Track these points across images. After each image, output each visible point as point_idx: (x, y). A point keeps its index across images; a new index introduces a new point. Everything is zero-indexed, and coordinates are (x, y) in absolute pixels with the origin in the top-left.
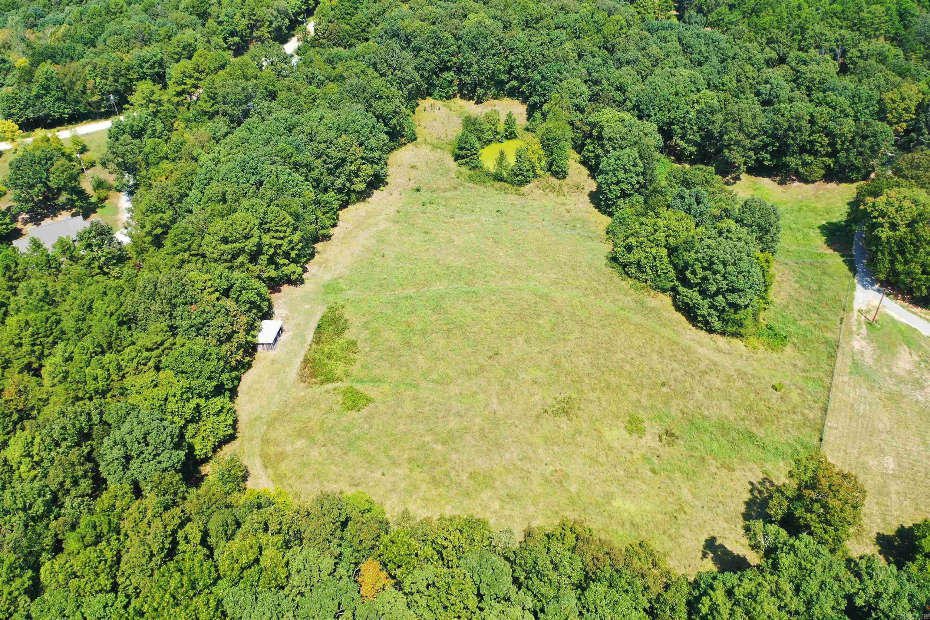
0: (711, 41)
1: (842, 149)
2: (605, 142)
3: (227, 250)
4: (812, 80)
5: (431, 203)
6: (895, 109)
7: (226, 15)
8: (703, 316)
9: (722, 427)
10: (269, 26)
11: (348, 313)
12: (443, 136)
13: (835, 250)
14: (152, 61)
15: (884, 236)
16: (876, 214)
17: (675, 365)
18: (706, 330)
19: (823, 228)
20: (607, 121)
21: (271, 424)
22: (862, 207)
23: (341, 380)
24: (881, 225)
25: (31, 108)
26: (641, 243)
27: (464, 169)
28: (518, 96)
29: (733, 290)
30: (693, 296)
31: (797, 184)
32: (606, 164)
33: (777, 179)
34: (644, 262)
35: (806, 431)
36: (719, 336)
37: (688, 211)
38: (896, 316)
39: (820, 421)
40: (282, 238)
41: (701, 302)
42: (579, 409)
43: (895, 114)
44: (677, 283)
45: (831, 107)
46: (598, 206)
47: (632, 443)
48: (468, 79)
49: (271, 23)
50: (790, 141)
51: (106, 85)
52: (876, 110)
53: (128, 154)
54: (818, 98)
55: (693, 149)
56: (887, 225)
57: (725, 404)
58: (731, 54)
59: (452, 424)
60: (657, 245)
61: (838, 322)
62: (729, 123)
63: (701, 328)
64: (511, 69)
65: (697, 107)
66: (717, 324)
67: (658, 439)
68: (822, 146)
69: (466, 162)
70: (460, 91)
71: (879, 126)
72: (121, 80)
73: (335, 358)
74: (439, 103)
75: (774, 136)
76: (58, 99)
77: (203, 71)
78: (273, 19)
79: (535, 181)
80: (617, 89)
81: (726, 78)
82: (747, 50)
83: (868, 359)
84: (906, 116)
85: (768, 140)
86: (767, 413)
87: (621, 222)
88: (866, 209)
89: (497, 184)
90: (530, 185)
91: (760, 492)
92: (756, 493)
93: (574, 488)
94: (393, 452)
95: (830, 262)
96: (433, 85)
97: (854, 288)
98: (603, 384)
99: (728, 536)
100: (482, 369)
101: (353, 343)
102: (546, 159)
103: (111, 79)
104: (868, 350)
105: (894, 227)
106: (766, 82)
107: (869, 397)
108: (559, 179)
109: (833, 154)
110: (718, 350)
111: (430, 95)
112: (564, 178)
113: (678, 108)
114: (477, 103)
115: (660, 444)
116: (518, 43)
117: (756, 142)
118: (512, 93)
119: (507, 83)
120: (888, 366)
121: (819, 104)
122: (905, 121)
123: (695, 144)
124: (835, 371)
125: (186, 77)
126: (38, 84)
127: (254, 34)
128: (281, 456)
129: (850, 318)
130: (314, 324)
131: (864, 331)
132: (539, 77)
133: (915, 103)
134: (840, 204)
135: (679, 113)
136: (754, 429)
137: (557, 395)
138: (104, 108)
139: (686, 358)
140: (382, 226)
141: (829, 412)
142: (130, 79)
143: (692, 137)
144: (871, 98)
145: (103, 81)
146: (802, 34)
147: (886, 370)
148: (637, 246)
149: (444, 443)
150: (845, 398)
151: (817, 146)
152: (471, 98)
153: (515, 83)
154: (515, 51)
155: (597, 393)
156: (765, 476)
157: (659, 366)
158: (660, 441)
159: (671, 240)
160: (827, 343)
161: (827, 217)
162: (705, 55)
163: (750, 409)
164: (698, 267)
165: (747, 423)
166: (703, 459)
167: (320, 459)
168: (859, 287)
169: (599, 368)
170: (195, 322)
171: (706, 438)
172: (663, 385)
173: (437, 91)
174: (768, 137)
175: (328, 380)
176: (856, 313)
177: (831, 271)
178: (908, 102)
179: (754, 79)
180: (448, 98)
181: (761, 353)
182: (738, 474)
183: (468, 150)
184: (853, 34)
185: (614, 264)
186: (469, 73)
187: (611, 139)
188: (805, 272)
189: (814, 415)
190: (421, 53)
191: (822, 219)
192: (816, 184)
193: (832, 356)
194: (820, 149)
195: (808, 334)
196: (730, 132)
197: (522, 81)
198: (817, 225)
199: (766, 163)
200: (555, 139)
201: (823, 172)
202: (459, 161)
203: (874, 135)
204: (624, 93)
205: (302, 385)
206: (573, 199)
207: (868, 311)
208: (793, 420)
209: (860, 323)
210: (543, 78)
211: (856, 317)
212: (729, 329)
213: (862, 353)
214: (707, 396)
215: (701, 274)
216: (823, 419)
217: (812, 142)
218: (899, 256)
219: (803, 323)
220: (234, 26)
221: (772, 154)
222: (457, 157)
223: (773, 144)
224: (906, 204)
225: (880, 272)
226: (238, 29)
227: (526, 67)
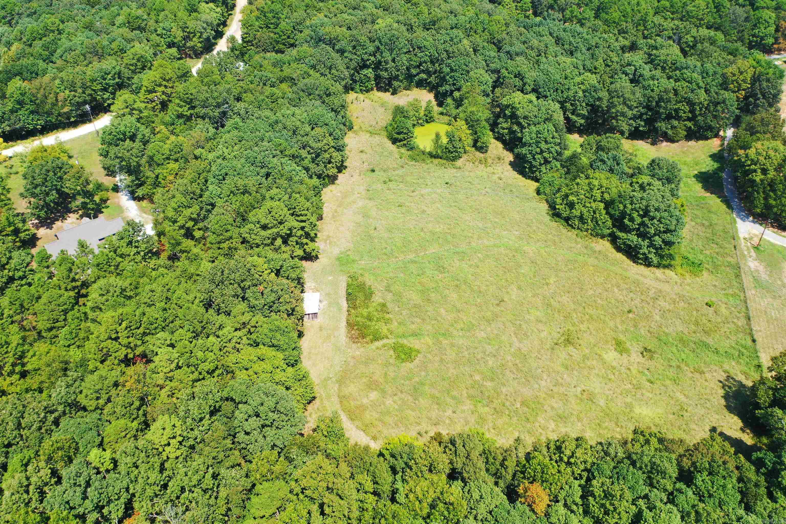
0: (576, 34)
1: (700, 115)
2: (521, 121)
3: (268, 236)
4: (665, 62)
5: (390, 181)
6: (736, 80)
7: (164, 29)
8: (644, 254)
9: (681, 340)
10: (200, 37)
11: (369, 280)
12: (374, 123)
13: (711, 193)
14: (113, 73)
15: (758, 179)
16: (749, 162)
17: (631, 295)
18: (645, 265)
19: (696, 176)
20: (519, 103)
21: (341, 382)
22: (736, 158)
23: (387, 338)
24: (755, 171)
25: (6, 122)
26: (582, 200)
27: (403, 150)
28: (426, 87)
29: (667, 231)
30: (633, 239)
31: (665, 144)
32: (528, 138)
33: (649, 140)
34: (586, 215)
35: (741, 335)
36: (655, 269)
37: (611, 170)
38: (772, 241)
39: (747, 327)
40: (304, 221)
41: (642, 243)
42: (578, 338)
43: (736, 85)
44: (615, 230)
45: (688, 82)
46: (522, 173)
47: (625, 361)
48: (385, 74)
49: (201, 33)
50: (662, 110)
51: (75, 96)
52: (721, 82)
53: (133, 158)
54: (676, 75)
55: (583, 121)
56: (759, 171)
57: (678, 322)
58: (594, 44)
59: (490, 363)
60: (595, 201)
61: (733, 249)
62: (615, 99)
63: (641, 264)
64: (421, 64)
65: (583, 87)
66: (655, 260)
67: (641, 355)
68: (685, 113)
69: (405, 145)
70: (377, 85)
71: (726, 95)
72: (89, 91)
73: (375, 319)
74: (361, 96)
75: (648, 108)
76: (32, 112)
77: (170, 79)
78: (203, 30)
79: (465, 157)
80: (515, 77)
81: (597, 64)
82: (605, 40)
83: (764, 276)
84: (744, 86)
85: (643, 111)
86: (710, 326)
87: (550, 184)
88: (740, 159)
89: (436, 161)
90: (461, 160)
91: (730, 387)
92: (727, 388)
93: (602, 403)
94: (454, 393)
95: (711, 202)
96: (355, 81)
97: (735, 222)
98: (587, 317)
99: (722, 424)
100: (496, 316)
101: (384, 305)
102: (471, 137)
103: (80, 90)
104: (761, 268)
105: (764, 171)
106: (630, 65)
107: (775, 304)
108: (483, 153)
109: (693, 119)
110: (657, 279)
111: (352, 89)
112: (486, 151)
113: (568, 89)
114: (393, 94)
115: (644, 359)
116: (425, 42)
117: (635, 112)
118: (420, 84)
119: (415, 76)
120: (780, 279)
121: (677, 80)
122: (743, 90)
123: (583, 117)
124: (745, 286)
125: (156, 85)
126: (12, 100)
127: (188, 45)
128: (363, 408)
129: (740, 245)
130: (343, 293)
131: (753, 254)
132: (448, 70)
133: (750, 75)
134: (703, 157)
135: (571, 93)
136: (704, 339)
137: (559, 330)
138: (74, 117)
139: (638, 289)
140: (360, 204)
141: (751, 319)
142: (94, 90)
143: (581, 112)
144: (715, 73)
145: (73, 93)
146: (644, 25)
147: (779, 282)
148: (578, 203)
149: (492, 380)
150: (758, 307)
151: (681, 114)
152: (386, 91)
153: (424, 76)
154: (423, 49)
155: (586, 325)
156: (727, 374)
157: (621, 297)
158: (643, 357)
159: (606, 196)
160: (730, 265)
161: (697, 168)
162: (575, 45)
163: (697, 323)
164: (635, 215)
165: (698, 335)
166: (679, 367)
167: (396, 407)
168: (738, 220)
169: (580, 305)
170: (268, 301)
171: (674, 349)
172: (629, 312)
173: (358, 86)
174: (643, 108)
175: (376, 339)
176: (743, 241)
177: (713, 210)
178: (745, 74)
179: (617, 63)
180: (367, 91)
181: (688, 279)
182: (708, 375)
183: (405, 134)
184: (685, 23)
185: (557, 219)
186: (386, 70)
187: (525, 118)
188: (696, 212)
189: (742, 322)
190: (346, 54)
191: (693, 170)
192: (680, 142)
193: (738, 276)
194: (683, 115)
195: (715, 260)
196: (616, 105)
197: (429, 74)
198: (692, 175)
199: (641, 129)
200: (478, 120)
201: (685, 133)
202: (398, 144)
203: (724, 102)
204: (522, 79)
205: (354, 346)
206: (499, 168)
207: (751, 238)
208: (728, 328)
209: (748, 249)
210: (452, 70)
211: (743, 244)
212: (664, 262)
213: (757, 271)
214: (662, 316)
215: (638, 220)
216: (749, 325)
217: (676, 110)
218: (772, 194)
219: (708, 252)
220: (172, 38)
221: (646, 121)
222: (394, 141)
223: (646, 114)
224: (772, 153)
225: (757, 207)
226: (175, 41)
227: (432, 62)
